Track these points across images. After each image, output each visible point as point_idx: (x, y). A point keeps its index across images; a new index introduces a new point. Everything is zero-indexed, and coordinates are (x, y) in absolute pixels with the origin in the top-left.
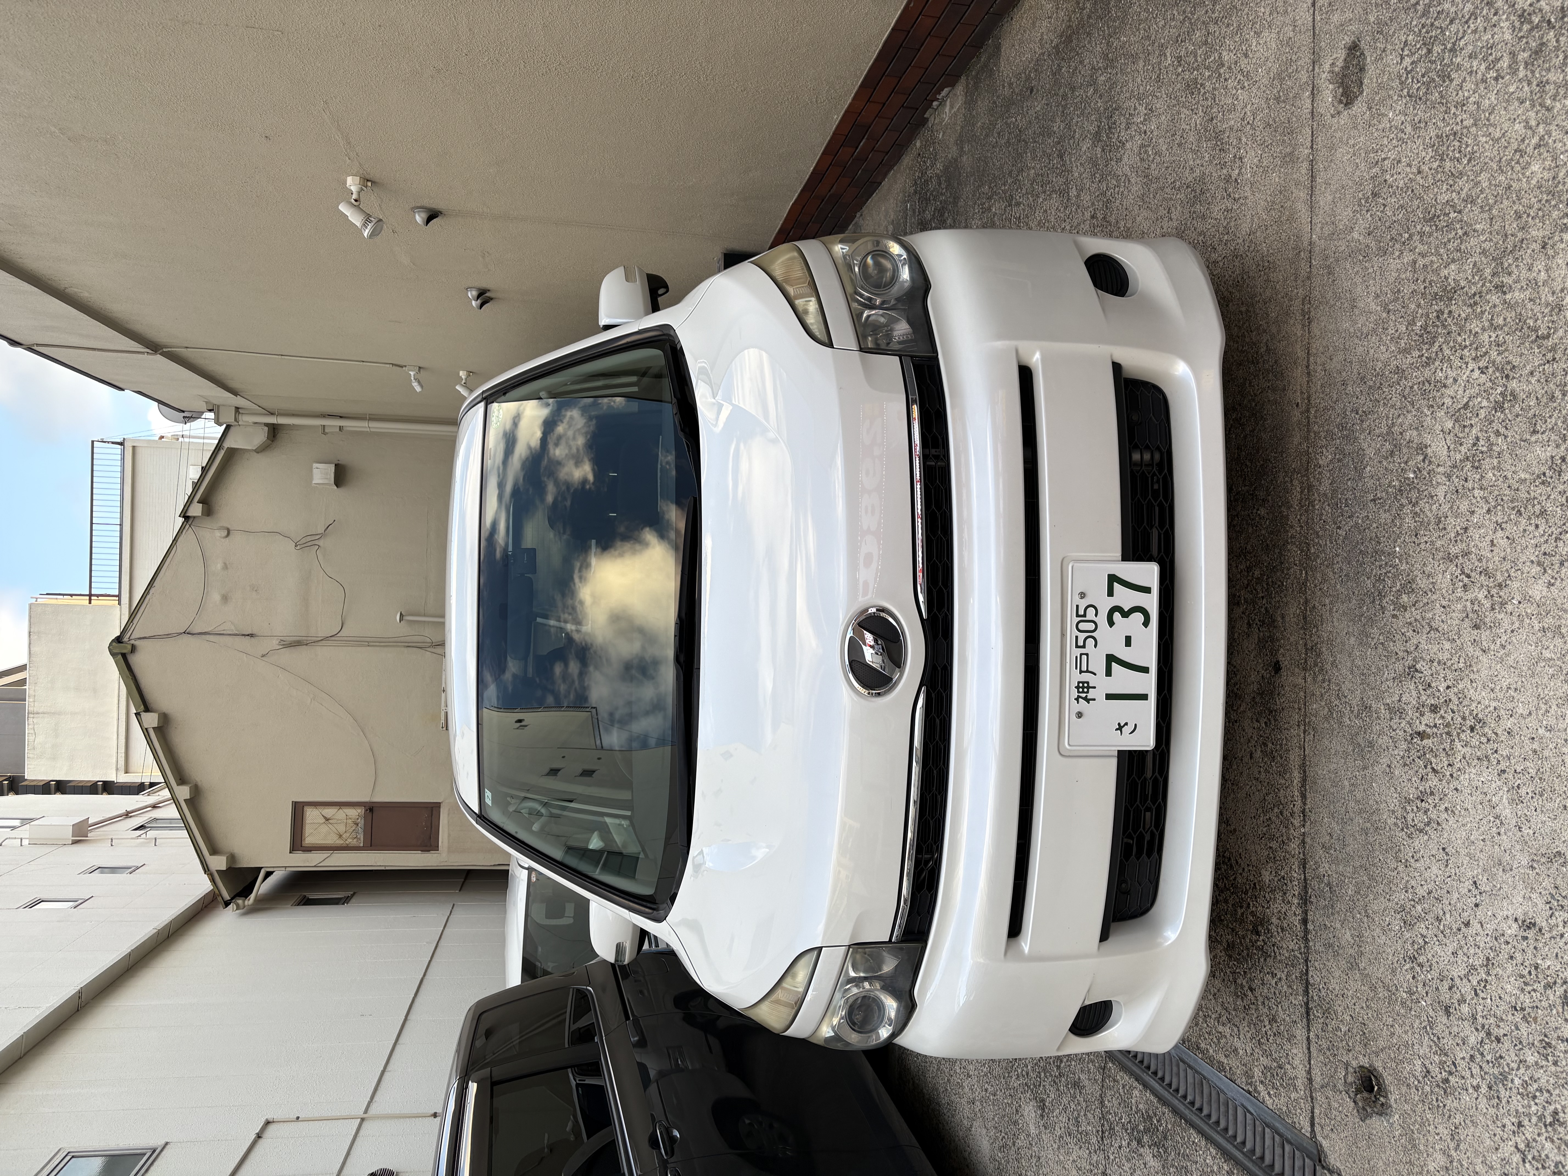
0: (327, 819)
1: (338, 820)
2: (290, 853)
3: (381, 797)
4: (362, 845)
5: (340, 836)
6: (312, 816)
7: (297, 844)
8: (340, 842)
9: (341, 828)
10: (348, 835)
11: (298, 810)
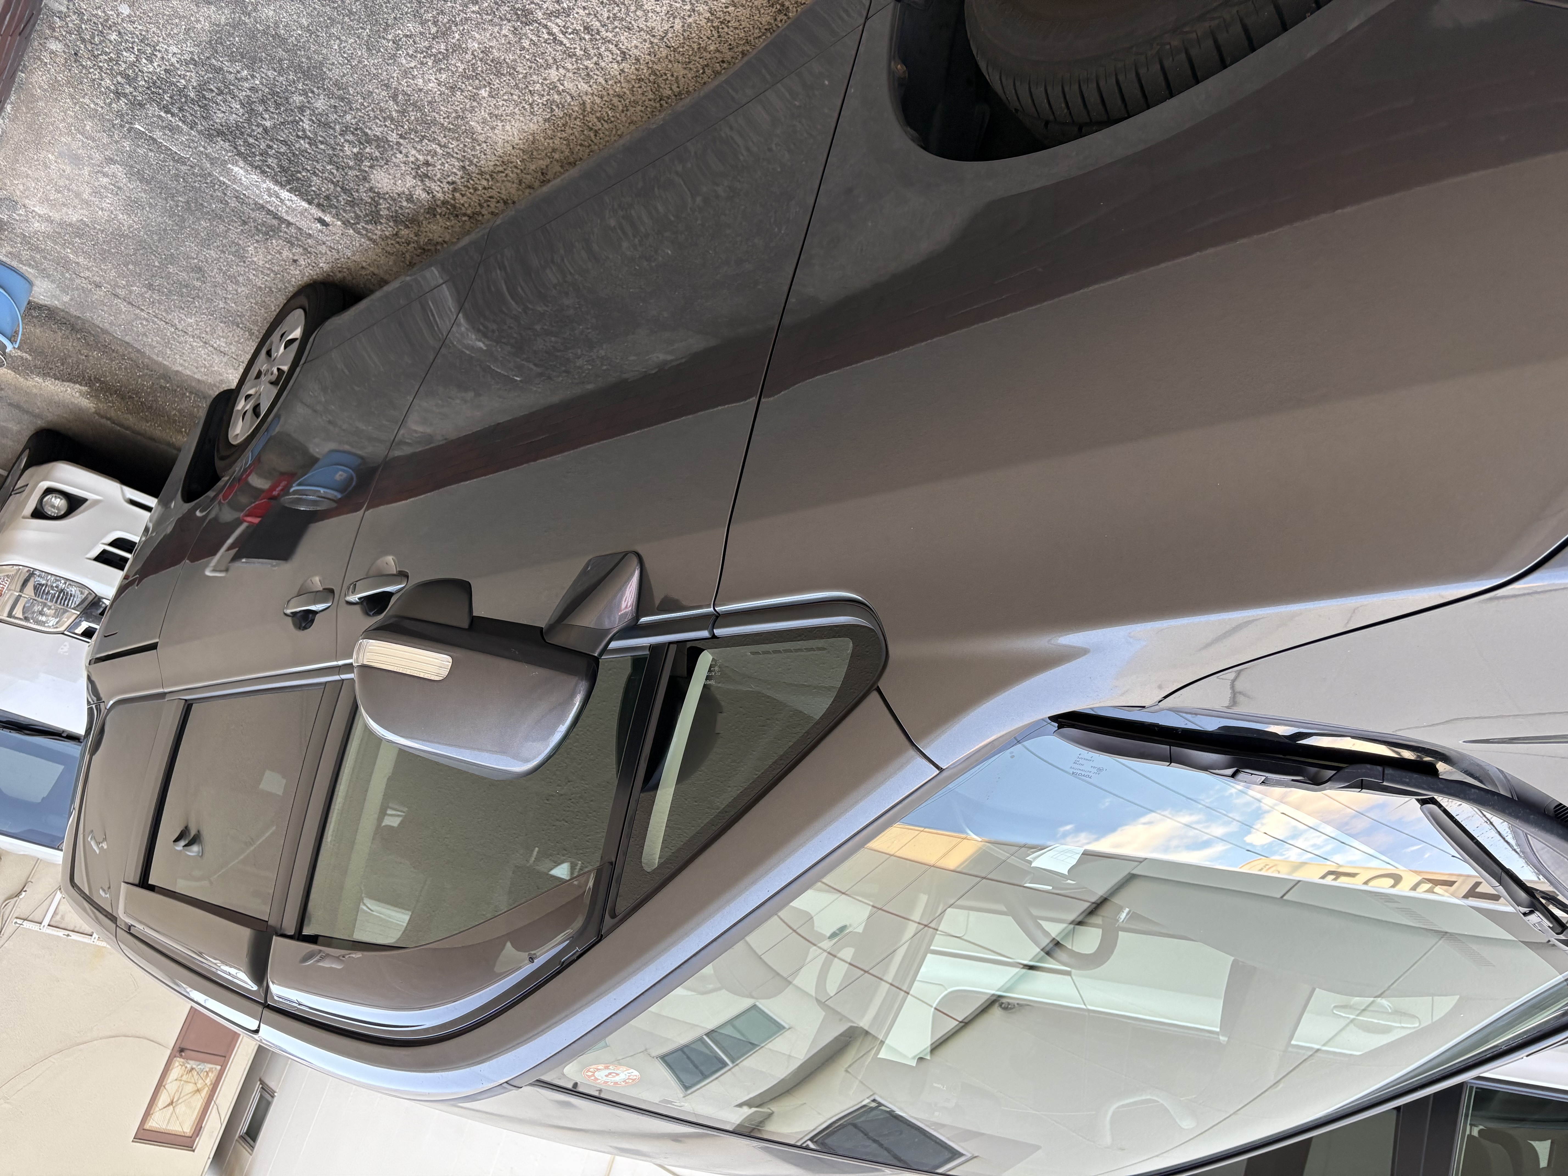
0: (172, 1103)
1: (177, 1091)
2: (194, 1151)
3: (171, 1038)
4: (219, 1067)
5: (198, 1091)
6: (157, 1122)
7: (187, 1143)
8: (205, 1093)
9: (190, 1088)
10: (201, 1081)
11: (145, 1136)
